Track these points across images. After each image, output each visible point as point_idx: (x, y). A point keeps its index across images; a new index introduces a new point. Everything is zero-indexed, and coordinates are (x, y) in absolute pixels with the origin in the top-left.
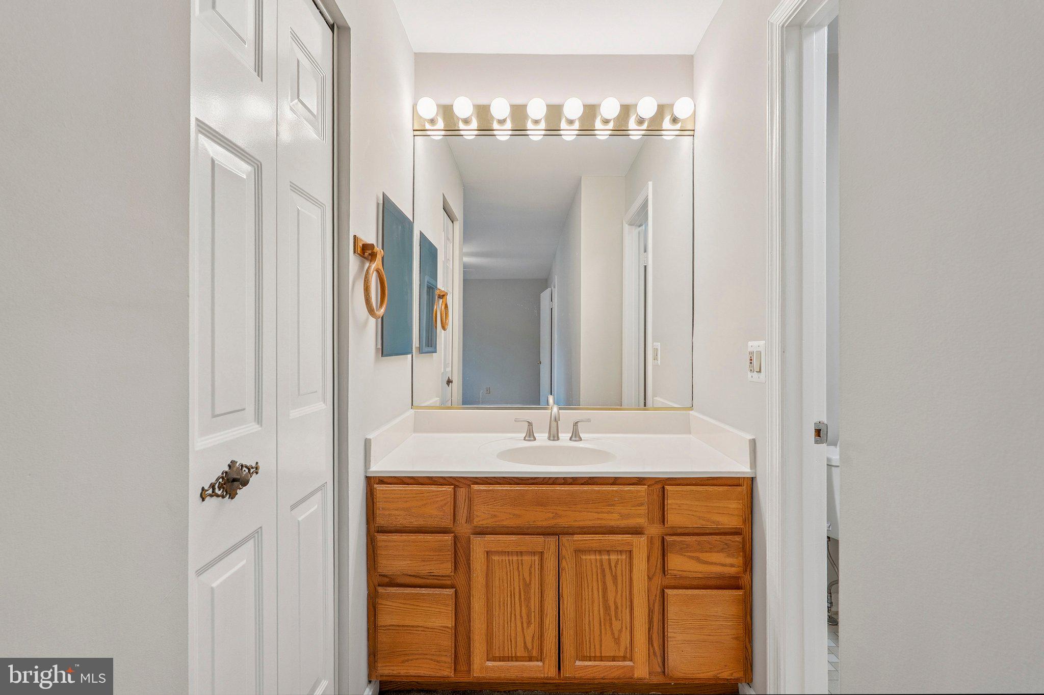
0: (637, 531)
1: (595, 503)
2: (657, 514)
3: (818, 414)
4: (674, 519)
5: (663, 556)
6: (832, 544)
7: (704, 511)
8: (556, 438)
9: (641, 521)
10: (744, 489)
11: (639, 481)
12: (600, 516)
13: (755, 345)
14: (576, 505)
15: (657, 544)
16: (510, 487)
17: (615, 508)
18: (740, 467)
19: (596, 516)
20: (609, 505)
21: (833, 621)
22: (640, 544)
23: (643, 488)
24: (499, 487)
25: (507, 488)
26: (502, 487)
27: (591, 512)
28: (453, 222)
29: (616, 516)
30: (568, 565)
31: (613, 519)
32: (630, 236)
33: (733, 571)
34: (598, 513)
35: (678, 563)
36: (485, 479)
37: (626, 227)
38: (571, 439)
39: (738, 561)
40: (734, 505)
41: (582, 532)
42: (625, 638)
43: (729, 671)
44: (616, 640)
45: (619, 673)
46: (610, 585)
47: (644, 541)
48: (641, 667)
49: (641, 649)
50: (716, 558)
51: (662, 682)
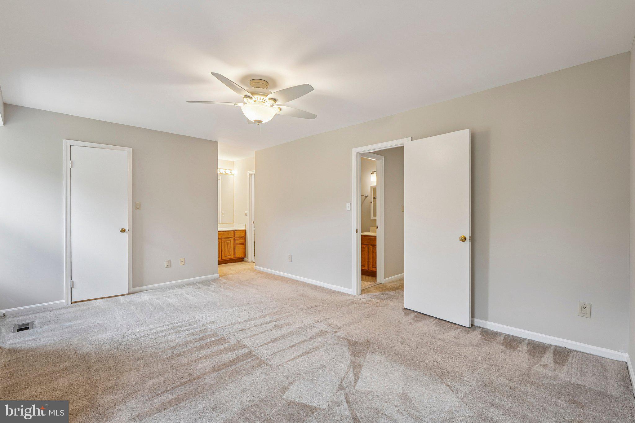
0: (231, 238)
2: (234, 235)
3: (253, 220)
4: (236, 236)
5: (235, 241)
6: (255, 242)
7: (240, 234)
9: (232, 236)
10: (245, 231)
11: (232, 231)
12: (227, 236)
13: (246, 212)
15: (234, 239)
18: (244, 228)
21: (255, 256)
22: (232, 240)
30: (223, 243)
31: (229, 236)
33: (243, 242)
35: (237, 242)
39: (244, 241)
40: (244, 233)
41: (225, 238)
42: (230, 253)
43: (243, 256)
44: (229, 253)
45: (230, 258)
46: (228, 246)
47: (233, 239)
48: (232, 257)
49: (232, 254)
50: (241, 241)
51: (235, 258)
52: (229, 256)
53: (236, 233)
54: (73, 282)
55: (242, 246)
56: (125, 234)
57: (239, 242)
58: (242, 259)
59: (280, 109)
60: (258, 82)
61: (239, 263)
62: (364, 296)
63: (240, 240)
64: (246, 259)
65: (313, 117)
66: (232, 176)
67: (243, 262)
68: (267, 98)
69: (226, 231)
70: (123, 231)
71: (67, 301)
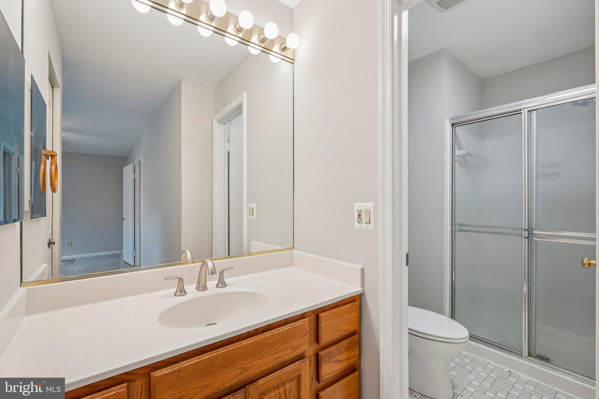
1: (275, 346)
4: (325, 337)
7: (340, 325)
8: (205, 288)
9: (305, 348)
10: (359, 302)
12: (278, 355)
13: (364, 205)
14: (259, 353)
15: (314, 360)
16: (198, 359)
17: (289, 343)
18: (354, 289)
19: (275, 356)
20: (284, 343)
22: (305, 366)
23: (306, 320)
24: (186, 363)
25: (195, 361)
26: (188, 362)
27: (272, 354)
28: (53, 88)
29: (290, 350)
32: (219, 130)
33: (354, 360)
34: (277, 353)
35: (327, 369)
36: (167, 360)
37: (216, 124)
38: (217, 286)
39: (357, 352)
40: (355, 315)
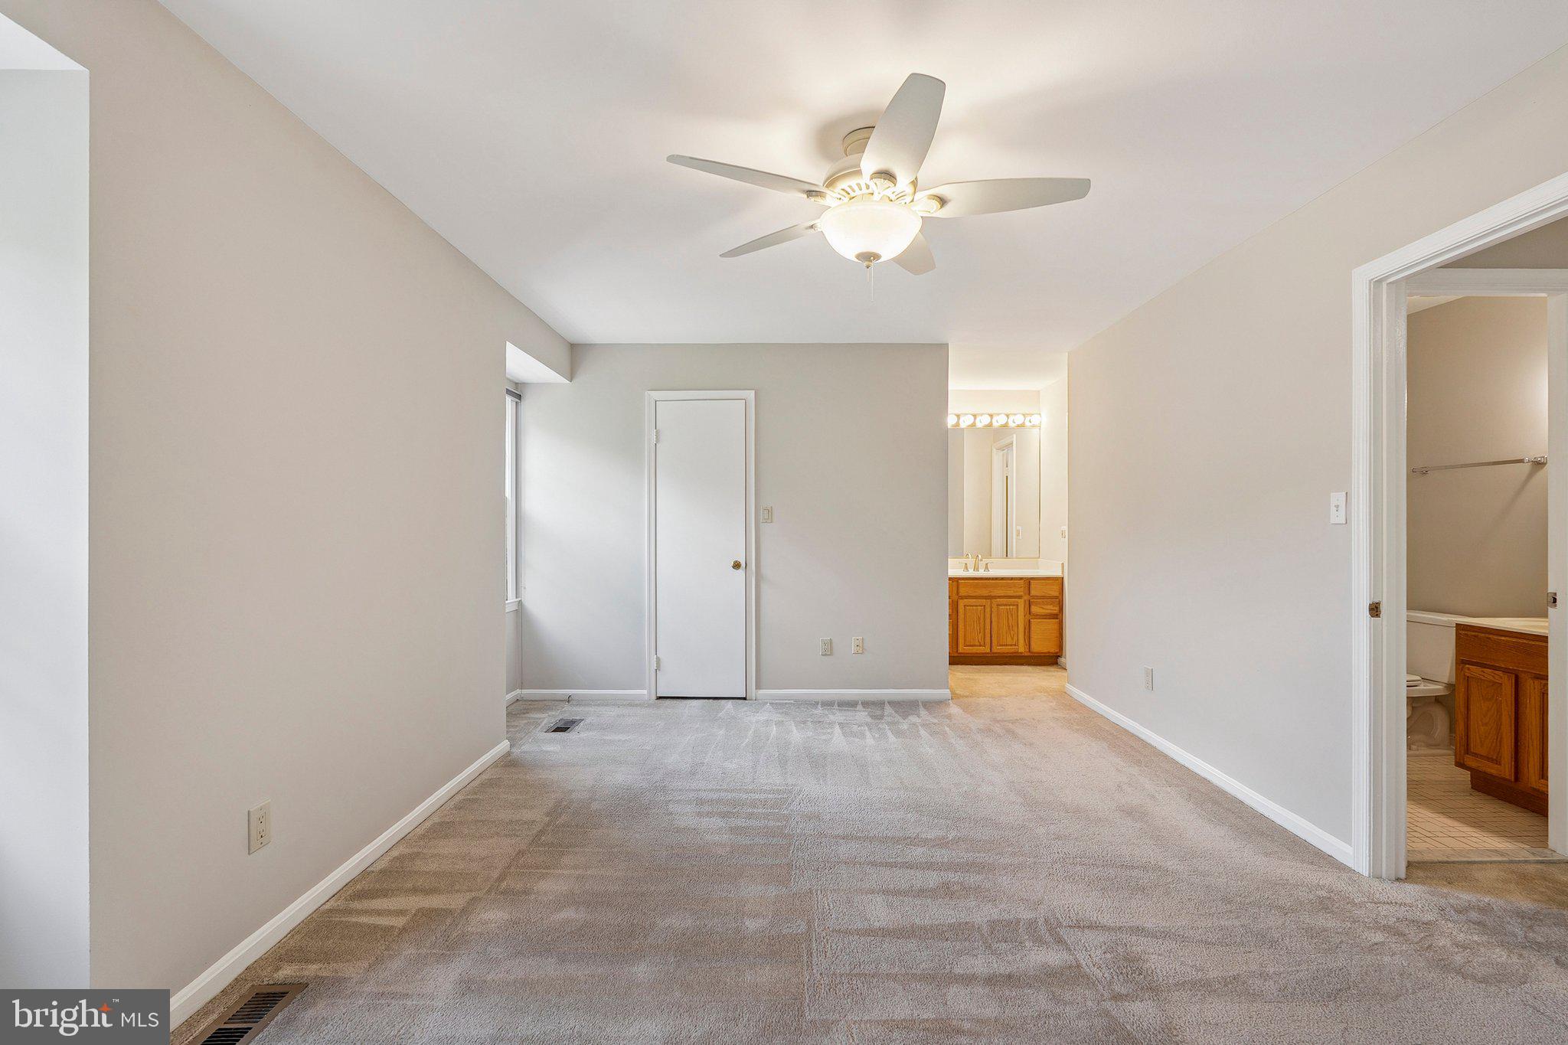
0: (1020, 597)
2: (1027, 592)
4: (1033, 593)
5: (1030, 606)
7: (1044, 589)
9: (1022, 593)
10: (1060, 581)
11: (1021, 579)
13: (1062, 528)
15: (1027, 603)
18: (1058, 573)
22: (1021, 602)
23: (1022, 581)
29: (1011, 591)
30: (994, 609)
31: (1010, 593)
33: (1055, 611)
35: (1035, 609)
39: (1057, 608)
40: (1056, 587)
41: (999, 597)
42: (1015, 638)
43: (1053, 650)
44: (1012, 639)
45: (1013, 651)
46: (1010, 618)
47: (1022, 600)
48: (1022, 649)
49: (1021, 641)
50: (1049, 607)
51: (1029, 654)
52: (1011, 645)
53: (1032, 586)
54: (658, 659)
55: (1052, 624)
56: (741, 572)
57: (1044, 611)
58: (1052, 659)
59: (943, 201)
60: (860, 137)
61: (1038, 669)
62: (1412, 892)
63: (1047, 604)
64: (1062, 660)
65: (1078, 189)
66: (1035, 431)
67: (1051, 669)
68: (865, 179)
69: (1002, 579)
70: (737, 566)
71: (649, 693)
